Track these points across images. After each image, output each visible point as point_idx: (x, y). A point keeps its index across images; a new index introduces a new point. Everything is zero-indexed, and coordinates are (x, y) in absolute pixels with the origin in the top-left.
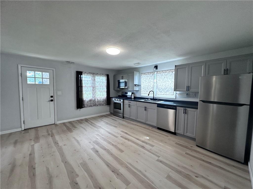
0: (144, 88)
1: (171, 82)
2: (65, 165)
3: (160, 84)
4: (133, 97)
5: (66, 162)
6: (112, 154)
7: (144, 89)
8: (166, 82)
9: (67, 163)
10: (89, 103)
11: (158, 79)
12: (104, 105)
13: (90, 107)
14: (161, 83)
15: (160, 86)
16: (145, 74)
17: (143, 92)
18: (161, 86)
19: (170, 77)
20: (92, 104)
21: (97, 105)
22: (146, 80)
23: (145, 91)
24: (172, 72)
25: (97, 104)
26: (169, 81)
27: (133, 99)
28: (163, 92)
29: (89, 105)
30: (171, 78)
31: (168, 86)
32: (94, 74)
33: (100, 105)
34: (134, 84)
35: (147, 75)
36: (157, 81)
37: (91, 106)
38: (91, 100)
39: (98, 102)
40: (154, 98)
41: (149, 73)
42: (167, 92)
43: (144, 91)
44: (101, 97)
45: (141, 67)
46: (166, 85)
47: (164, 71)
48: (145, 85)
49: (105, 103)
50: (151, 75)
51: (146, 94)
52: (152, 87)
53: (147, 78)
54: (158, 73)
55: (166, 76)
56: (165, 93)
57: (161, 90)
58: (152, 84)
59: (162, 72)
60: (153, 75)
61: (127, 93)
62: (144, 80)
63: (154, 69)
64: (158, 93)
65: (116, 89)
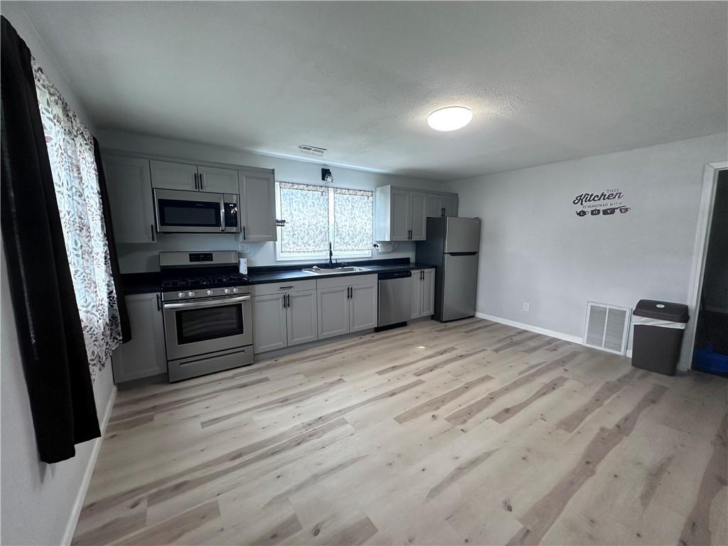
0: (296, 233)
1: (366, 220)
2: (598, 462)
3: (344, 223)
5: (588, 463)
7: (293, 235)
8: (357, 218)
9: (588, 460)
11: (338, 208)
14: (346, 220)
17: (292, 246)
18: (348, 228)
19: (364, 209)
22: (301, 208)
23: (300, 243)
24: (368, 197)
26: (364, 217)
28: (352, 244)
30: (366, 210)
31: (362, 229)
34: (277, 219)
35: (304, 193)
36: (336, 214)
40: (333, 262)
41: (311, 187)
42: (360, 244)
43: (294, 243)
45: (271, 157)
46: (358, 227)
47: (351, 192)
48: (298, 225)
49: (114, 335)
50: (318, 194)
51: (304, 252)
52: (321, 232)
53: (304, 201)
54: (338, 192)
55: (357, 205)
56: (355, 245)
57: (347, 238)
58: (321, 223)
59: (347, 193)
60: (322, 195)
61: (208, 257)
62: (295, 205)
63: (329, 180)
64: (341, 247)
65: (148, 241)
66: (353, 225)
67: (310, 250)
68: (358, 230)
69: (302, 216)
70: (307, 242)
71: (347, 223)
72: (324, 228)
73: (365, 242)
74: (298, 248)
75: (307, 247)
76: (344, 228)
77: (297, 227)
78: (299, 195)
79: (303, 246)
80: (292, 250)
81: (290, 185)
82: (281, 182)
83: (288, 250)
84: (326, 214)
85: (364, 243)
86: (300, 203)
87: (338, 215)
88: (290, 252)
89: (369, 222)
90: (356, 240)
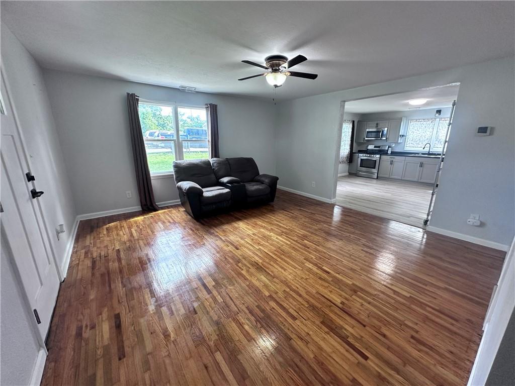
4: (389, 152)
7: (412, 140)
11: (441, 128)
12: (345, 163)
16: (418, 121)
17: (410, 144)
22: (418, 129)
23: (415, 143)
27: (390, 154)
35: (422, 123)
36: (439, 130)
41: (426, 120)
43: (412, 143)
48: (416, 136)
49: (347, 160)
50: (429, 122)
51: (416, 147)
52: (428, 139)
53: (421, 126)
54: (442, 120)
58: (429, 135)
60: (432, 123)
61: (379, 147)
62: (416, 128)
63: (437, 115)
64: (438, 146)
65: (362, 142)
69: (418, 132)
70: (418, 143)
72: (430, 137)
74: (413, 145)
78: (419, 124)
79: (416, 145)
81: (416, 120)
82: (411, 120)
84: (432, 131)
86: (419, 127)
88: (410, 147)
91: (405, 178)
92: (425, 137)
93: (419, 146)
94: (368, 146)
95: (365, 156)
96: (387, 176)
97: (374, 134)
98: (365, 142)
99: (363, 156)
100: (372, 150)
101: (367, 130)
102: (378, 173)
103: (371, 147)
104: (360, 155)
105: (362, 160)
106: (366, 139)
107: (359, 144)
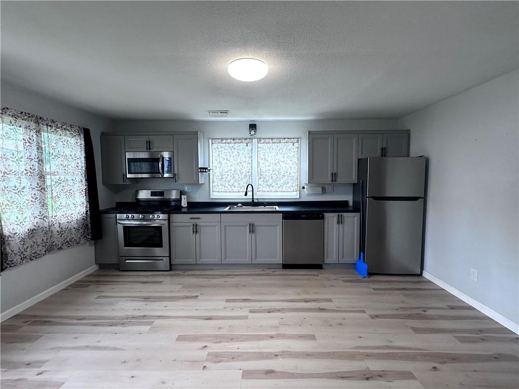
0: (224, 177)
1: (290, 165)
3: (267, 168)
4: (184, 204)
6: (307, 355)
7: (222, 179)
8: (281, 163)
10: (29, 243)
11: (262, 156)
12: (82, 241)
13: (31, 260)
15: (267, 173)
16: (224, 141)
17: (220, 187)
18: (271, 172)
19: (289, 154)
20: (40, 248)
21: (60, 249)
22: (228, 157)
23: (227, 185)
24: (293, 143)
25: (58, 241)
26: (288, 162)
27: (186, 210)
28: (276, 186)
29: (28, 253)
30: (291, 156)
31: (286, 172)
32: (40, 121)
33: (69, 243)
34: (199, 167)
35: (231, 145)
36: (260, 161)
37: (35, 256)
38: (32, 232)
39: (61, 233)
40: (255, 201)
41: (237, 140)
42: (285, 186)
43: (222, 185)
44: (69, 212)
46: (282, 171)
47: (275, 140)
48: (226, 171)
49: (85, 234)
50: (243, 145)
51: (230, 192)
52: (246, 176)
53: (231, 152)
54: (262, 142)
55: (281, 151)
56: (279, 188)
57: (271, 181)
58: (246, 169)
59: (271, 141)
60: (247, 146)
61: (161, 194)
62: (223, 156)
63: (253, 133)
64: (264, 189)
65: (121, 182)
66: (277, 169)
67: (236, 190)
68: (282, 174)
69: (229, 164)
70: (232, 185)
71: (271, 168)
72: (249, 172)
73: (290, 184)
74: (226, 189)
75: (233, 188)
76: (267, 172)
77: (225, 172)
78: (227, 148)
79: (229, 187)
80: (220, 190)
81: (220, 140)
82: (212, 139)
83: (218, 190)
84: (250, 161)
85: (288, 186)
86: (228, 154)
87: (261, 162)
88: (219, 192)
89: (295, 166)
90: (280, 182)
91: (228, 261)
92: (242, 173)
93: (235, 190)
94: (137, 193)
95: (133, 219)
96: (191, 261)
97: (145, 166)
98: (128, 182)
99: (128, 219)
100: (147, 201)
101: (129, 155)
102: (170, 257)
103: (144, 195)
104: (118, 216)
105: (126, 229)
106: (129, 176)
107: (115, 189)
